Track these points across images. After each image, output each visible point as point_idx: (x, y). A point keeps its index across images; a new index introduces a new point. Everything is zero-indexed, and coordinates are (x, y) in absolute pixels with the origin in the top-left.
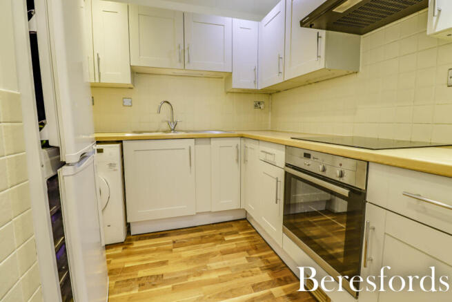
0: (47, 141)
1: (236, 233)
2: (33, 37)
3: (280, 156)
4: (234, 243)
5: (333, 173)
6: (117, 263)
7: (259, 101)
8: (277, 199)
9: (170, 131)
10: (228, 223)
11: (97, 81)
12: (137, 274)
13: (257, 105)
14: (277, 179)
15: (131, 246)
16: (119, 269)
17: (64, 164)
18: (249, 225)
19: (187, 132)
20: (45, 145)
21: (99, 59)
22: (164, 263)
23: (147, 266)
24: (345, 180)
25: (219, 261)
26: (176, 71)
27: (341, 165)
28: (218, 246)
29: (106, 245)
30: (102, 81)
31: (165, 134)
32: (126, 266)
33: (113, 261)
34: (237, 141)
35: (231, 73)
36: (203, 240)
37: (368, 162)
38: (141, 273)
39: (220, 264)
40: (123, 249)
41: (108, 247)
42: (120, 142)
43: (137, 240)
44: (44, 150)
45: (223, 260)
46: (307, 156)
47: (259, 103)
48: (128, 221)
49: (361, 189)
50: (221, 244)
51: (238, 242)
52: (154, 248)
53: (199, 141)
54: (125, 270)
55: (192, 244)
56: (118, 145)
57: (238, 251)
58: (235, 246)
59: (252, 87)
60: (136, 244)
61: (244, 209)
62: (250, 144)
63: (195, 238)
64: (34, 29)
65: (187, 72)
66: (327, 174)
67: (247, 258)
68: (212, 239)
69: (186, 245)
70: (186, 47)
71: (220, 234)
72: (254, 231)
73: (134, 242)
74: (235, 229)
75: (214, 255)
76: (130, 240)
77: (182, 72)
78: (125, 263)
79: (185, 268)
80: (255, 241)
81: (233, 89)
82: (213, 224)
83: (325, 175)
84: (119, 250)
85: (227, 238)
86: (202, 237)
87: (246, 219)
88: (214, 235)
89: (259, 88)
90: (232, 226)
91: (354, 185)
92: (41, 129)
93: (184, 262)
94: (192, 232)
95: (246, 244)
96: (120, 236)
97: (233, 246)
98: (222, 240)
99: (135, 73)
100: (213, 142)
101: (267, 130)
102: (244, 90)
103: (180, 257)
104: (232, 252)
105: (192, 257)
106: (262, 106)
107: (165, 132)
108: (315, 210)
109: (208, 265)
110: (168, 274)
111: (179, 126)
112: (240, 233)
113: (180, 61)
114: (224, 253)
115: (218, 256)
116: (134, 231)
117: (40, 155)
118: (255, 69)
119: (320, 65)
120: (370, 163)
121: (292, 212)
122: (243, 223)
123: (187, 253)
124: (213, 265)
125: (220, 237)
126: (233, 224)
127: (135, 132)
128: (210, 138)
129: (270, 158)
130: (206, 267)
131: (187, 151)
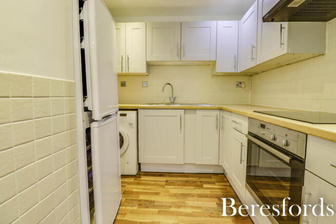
0: (87, 107)
1: (213, 183)
2: (83, 51)
3: (245, 126)
4: (209, 190)
5: (281, 142)
6: (129, 188)
7: (240, 81)
8: (241, 160)
9: (170, 104)
10: (208, 175)
11: (127, 72)
12: (139, 197)
13: (239, 84)
14: (242, 143)
15: (140, 179)
16: (129, 191)
17: (94, 121)
18: (225, 179)
19: (182, 104)
20: (86, 109)
21: (128, 58)
22: (157, 194)
23: (146, 193)
24: (289, 149)
25: (194, 201)
26: (175, 63)
27: (286, 135)
28: (197, 190)
29: (122, 175)
30: (130, 72)
31: (167, 106)
32: (134, 190)
33: (127, 186)
34: (218, 112)
35: (215, 61)
36: (186, 183)
37: (307, 135)
38: (141, 197)
39: (196, 203)
40: (135, 179)
41: (123, 176)
42: (137, 110)
43: (143, 176)
44: (85, 112)
45: (198, 201)
46: (263, 126)
47: (240, 83)
48: (139, 162)
49: (302, 158)
50: (200, 189)
51: (212, 190)
52: (153, 183)
53: (187, 111)
54: (132, 193)
55: (179, 185)
56: (135, 112)
57: (211, 197)
58: (210, 193)
59: (233, 71)
60: (143, 178)
61: (221, 166)
62: (226, 115)
63: (180, 181)
64: (83, 47)
65: (183, 63)
66: (277, 143)
67: (217, 203)
68: (193, 184)
69: (174, 185)
70: (182, 46)
71: (201, 182)
72: (229, 184)
73: (142, 176)
74: (213, 180)
75: (192, 196)
76: (140, 175)
77: (180, 63)
78: (134, 188)
79: (170, 200)
80: (227, 192)
81: (217, 73)
82: (197, 173)
83: (275, 144)
84: (132, 180)
85: (205, 186)
86: (186, 181)
87: (223, 174)
88: (196, 181)
89: (238, 72)
90: (211, 178)
91: (296, 154)
92: (84, 101)
93: (171, 196)
94: (181, 177)
95: (219, 192)
96: (134, 171)
97: (208, 192)
98: (201, 187)
99: (149, 65)
100: (198, 112)
101: (248, 105)
102: (226, 73)
103: (168, 192)
104: (206, 196)
105: (176, 194)
106: (243, 85)
107: (167, 104)
108: (275, 176)
109: (186, 202)
110: (158, 202)
111: (177, 100)
112: (217, 184)
113: (178, 55)
114: (200, 196)
115: (195, 198)
116: (143, 169)
117: (83, 115)
118: (235, 57)
119: (284, 50)
120: (308, 136)
121: (252, 174)
122: (221, 177)
123: (173, 190)
124: (190, 202)
125: (199, 183)
126: (212, 176)
127: (148, 104)
128: (196, 109)
129: (238, 127)
130: (184, 203)
131: (179, 118)
